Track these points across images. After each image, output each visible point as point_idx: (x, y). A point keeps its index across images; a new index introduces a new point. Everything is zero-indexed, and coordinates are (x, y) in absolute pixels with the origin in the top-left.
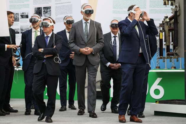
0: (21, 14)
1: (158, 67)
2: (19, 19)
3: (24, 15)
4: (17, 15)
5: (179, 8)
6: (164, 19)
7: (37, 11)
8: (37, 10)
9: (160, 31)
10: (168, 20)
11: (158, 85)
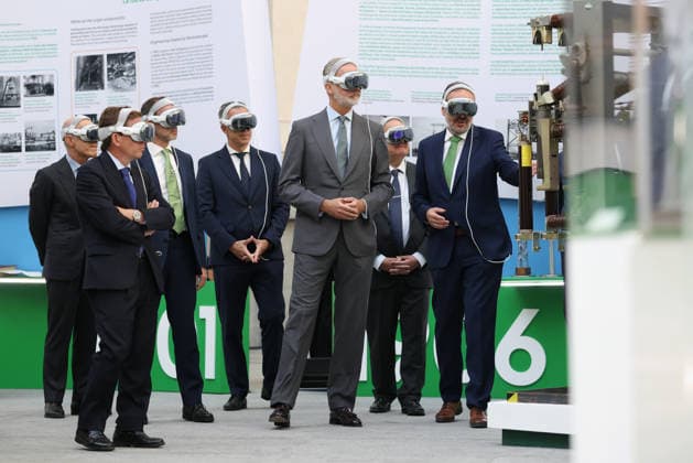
0: (28, 80)
1: (523, 272)
2: (18, 99)
3: (38, 85)
4: (12, 84)
5: (584, 54)
6: (536, 95)
7: (85, 67)
8: (85, 63)
9: (522, 140)
10: (548, 98)
11: (523, 335)
